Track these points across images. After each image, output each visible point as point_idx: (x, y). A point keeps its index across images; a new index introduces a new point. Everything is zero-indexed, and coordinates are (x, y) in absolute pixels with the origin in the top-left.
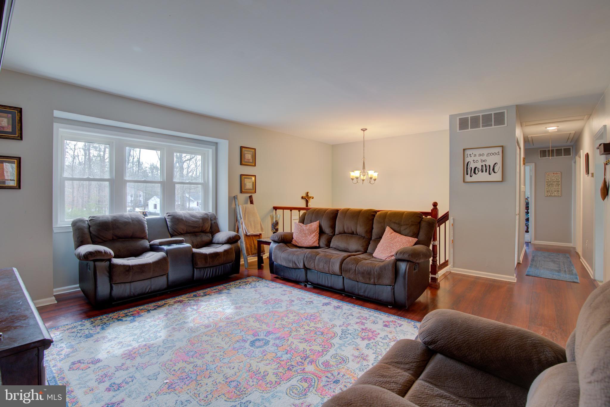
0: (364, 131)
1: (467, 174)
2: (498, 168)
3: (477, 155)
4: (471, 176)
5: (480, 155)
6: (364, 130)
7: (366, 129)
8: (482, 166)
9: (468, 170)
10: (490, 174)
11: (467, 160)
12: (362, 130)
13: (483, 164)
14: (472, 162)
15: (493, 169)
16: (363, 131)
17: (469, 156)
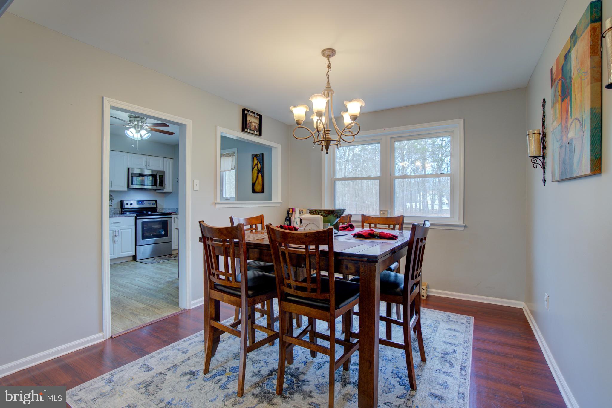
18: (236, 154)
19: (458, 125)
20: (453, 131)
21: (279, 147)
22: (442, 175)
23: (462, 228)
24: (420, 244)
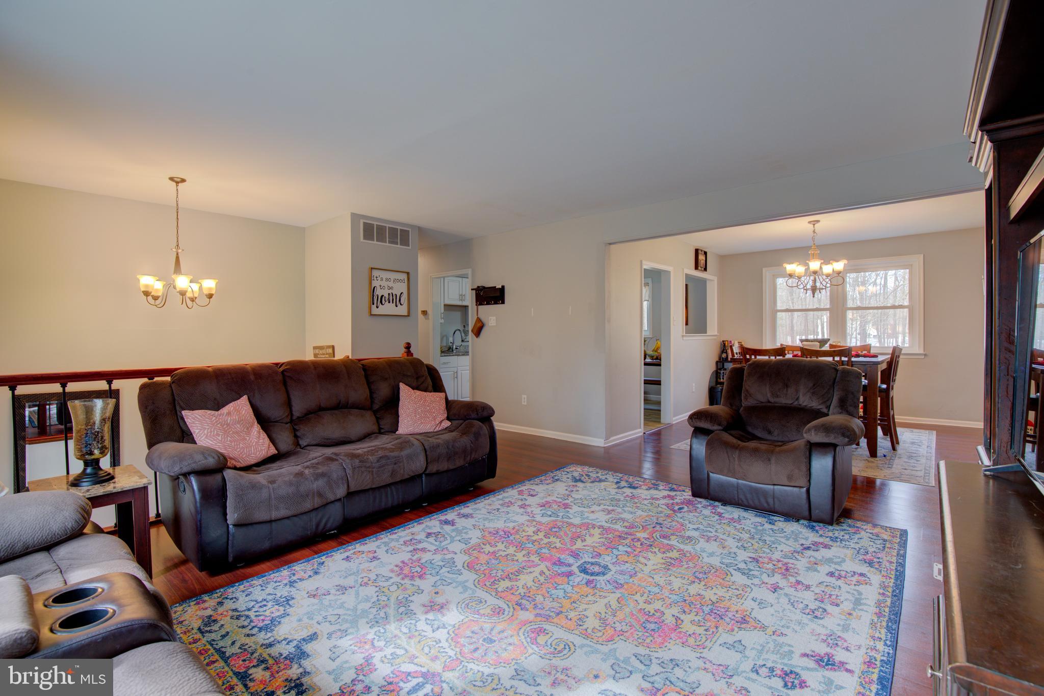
0: (177, 183)
1: (373, 304)
2: (404, 299)
3: (384, 279)
4: (377, 307)
5: (387, 280)
6: (179, 181)
7: (183, 181)
8: (389, 294)
9: (375, 299)
10: (396, 306)
11: (375, 283)
12: (172, 179)
13: (390, 291)
14: (379, 287)
15: (400, 300)
16: (175, 184)
17: (375, 279)
18: (650, 284)
19: (918, 260)
20: (912, 265)
21: (715, 279)
22: (901, 307)
23: (923, 357)
24: (897, 359)
